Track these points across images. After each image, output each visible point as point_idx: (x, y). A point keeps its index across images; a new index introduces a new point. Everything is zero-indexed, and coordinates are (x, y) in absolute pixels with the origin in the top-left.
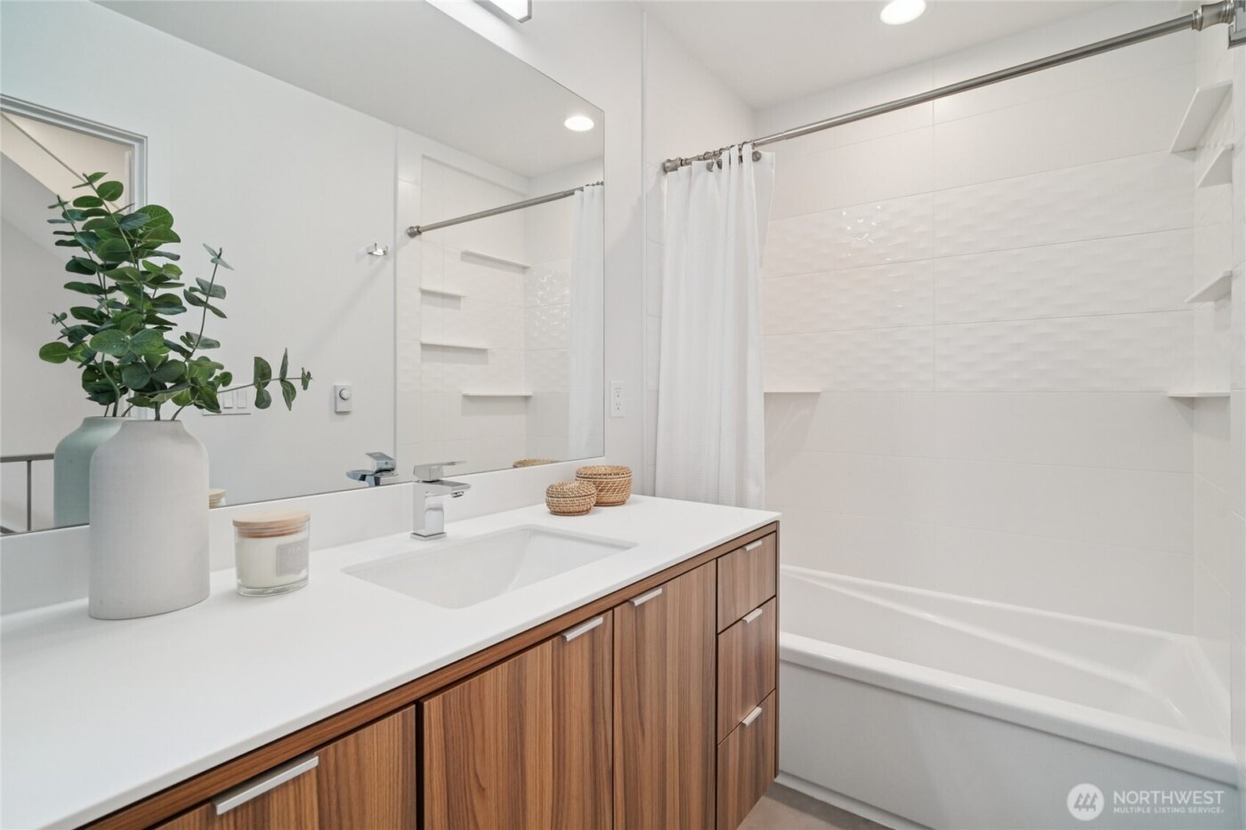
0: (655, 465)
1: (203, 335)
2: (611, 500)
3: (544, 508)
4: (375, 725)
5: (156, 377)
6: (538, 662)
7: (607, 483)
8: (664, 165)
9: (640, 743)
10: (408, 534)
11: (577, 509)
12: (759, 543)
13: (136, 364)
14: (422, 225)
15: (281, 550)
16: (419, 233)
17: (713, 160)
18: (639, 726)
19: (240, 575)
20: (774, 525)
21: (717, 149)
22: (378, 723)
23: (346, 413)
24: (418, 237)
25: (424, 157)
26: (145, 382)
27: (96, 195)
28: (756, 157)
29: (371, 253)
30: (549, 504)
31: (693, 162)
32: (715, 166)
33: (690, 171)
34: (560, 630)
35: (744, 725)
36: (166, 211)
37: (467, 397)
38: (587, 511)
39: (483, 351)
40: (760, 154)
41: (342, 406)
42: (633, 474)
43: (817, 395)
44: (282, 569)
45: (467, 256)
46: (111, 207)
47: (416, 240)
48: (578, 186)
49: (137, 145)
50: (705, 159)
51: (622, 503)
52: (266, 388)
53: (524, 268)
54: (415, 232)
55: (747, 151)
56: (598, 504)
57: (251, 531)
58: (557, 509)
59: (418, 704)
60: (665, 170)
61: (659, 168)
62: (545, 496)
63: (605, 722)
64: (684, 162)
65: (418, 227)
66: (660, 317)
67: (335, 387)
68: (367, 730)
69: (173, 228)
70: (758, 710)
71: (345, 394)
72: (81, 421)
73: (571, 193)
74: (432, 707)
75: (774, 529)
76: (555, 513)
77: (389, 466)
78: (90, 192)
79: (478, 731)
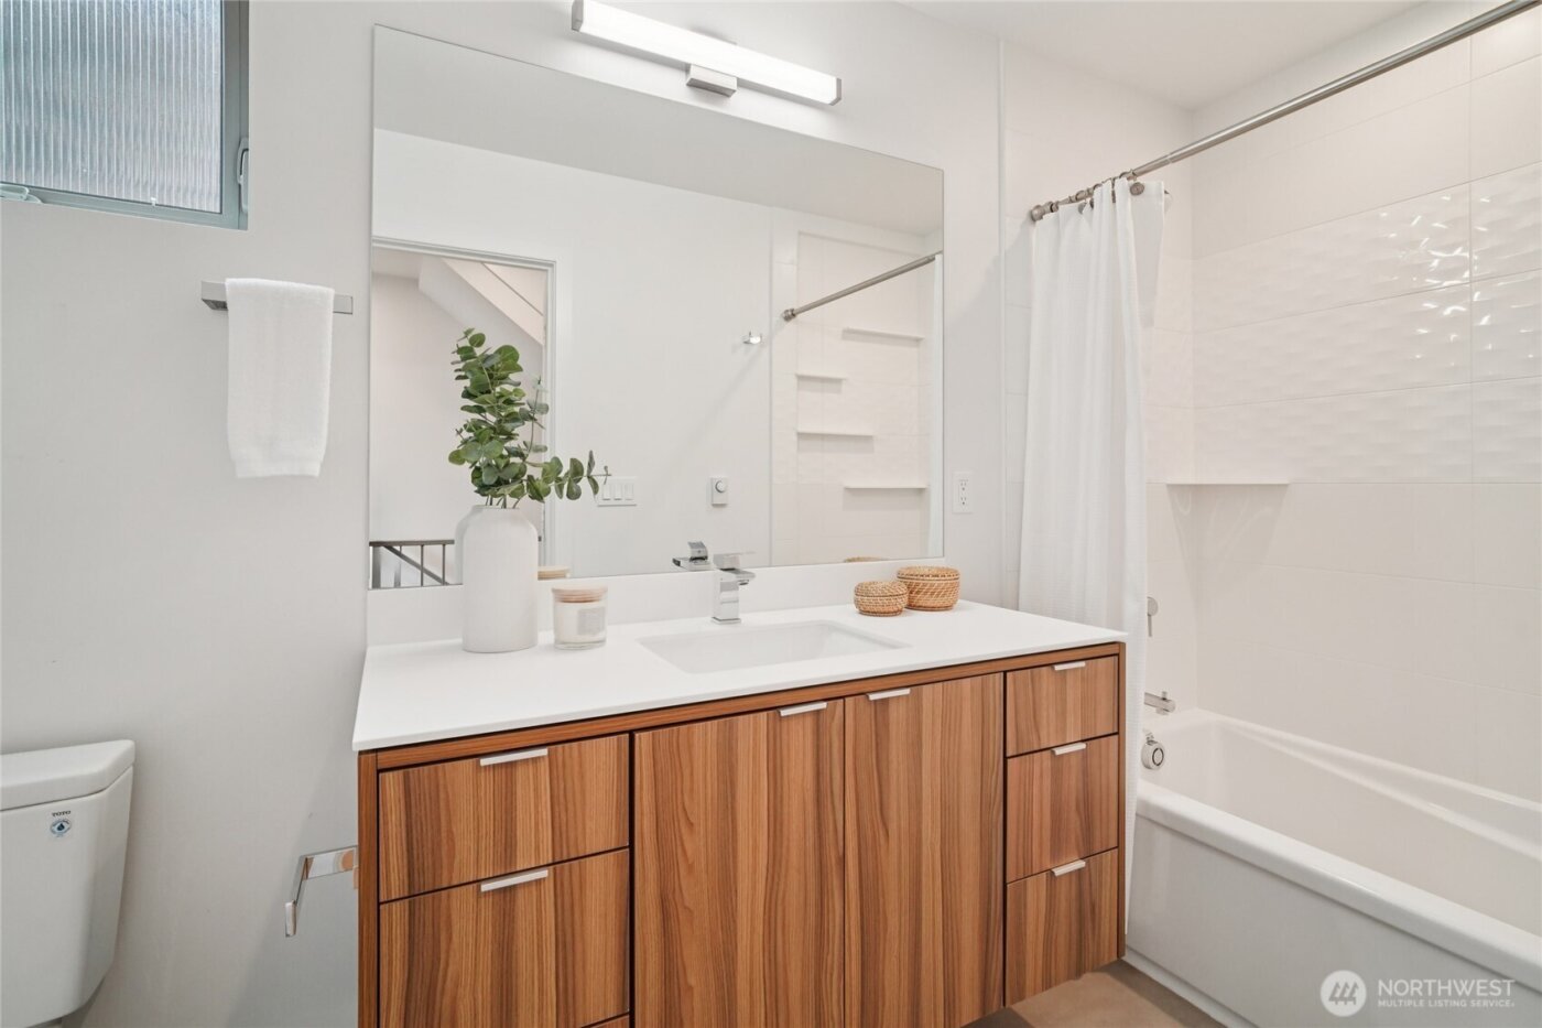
0: (1019, 571)
1: (534, 441)
2: (929, 604)
3: (853, 608)
4: (594, 741)
5: (502, 476)
6: (752, 730)
7: (925, 585)
8: (1031, 212)
9: (882, 841)
10: (709, 618)
11: (881, 609)
12: (1082, 664)
13: (489, 465)
14: (796, 307)
15: (582, 614)
16: (794, 315)
17: (1084, 199)
18: (881, 825)
19: (557, 630)
20: (1116, 647)
21: (1091, 186)
22: (598, 740)
23: (723, 505)
24: (793, 320)
25: (800, 233)
26: (494, 480)
27: (469, 345)
28: (1137, 190)
29: (746, 343)
30: (857, 603)
31: (1061, 207)
32: (1088, 206)
33: (1057, 220)
34: (777, 705)
35: (1053, 873)
36: (513, 349)
37: (848, 490)
38: (896, 613)
39: (867, 439)
40: (1143, 187)
41: (719, 499)
42: (961, 577)
43: (1286, 485)
44: (582, 629)
45: (849, 334)
46: (478, 351)
47: (791, 323)
48: (936, 251)
49: (549, 269)
50: (1077, 200)
51: (947, 608)
52: (579, 484)
53: (918, 340)
54: (790, 316)
55: (1123, 185)
56: (911, 606)
57: (565, 598)
58: (868, 609)
59: (631, 733)
60: (1033, 219)
61: (1024, 216)
62: (852, 595)
63: (834, 808)
64: (1053, 207)
65: (792, 310)
66: (1027, 395)
67: (712, 479)
68: (588, 742)
69: (519, 362)
70: (1081, 864)
71: (721, 487)
72: (470, 509)
73: (931, 260)
74: (643, 739)
75: (1117, 652)
76: (865, 612)
77: (702, 555)
78: (466, 343)
79: (687, 772)
